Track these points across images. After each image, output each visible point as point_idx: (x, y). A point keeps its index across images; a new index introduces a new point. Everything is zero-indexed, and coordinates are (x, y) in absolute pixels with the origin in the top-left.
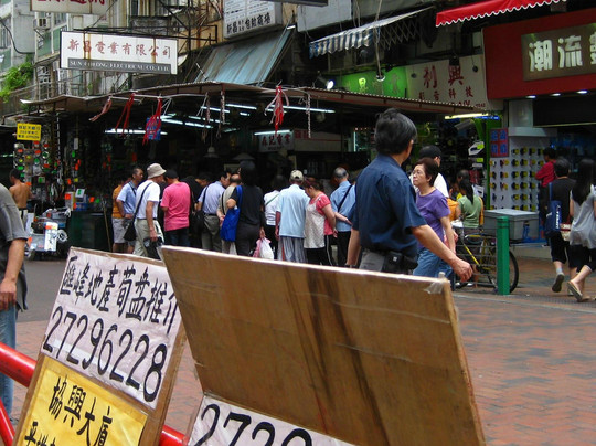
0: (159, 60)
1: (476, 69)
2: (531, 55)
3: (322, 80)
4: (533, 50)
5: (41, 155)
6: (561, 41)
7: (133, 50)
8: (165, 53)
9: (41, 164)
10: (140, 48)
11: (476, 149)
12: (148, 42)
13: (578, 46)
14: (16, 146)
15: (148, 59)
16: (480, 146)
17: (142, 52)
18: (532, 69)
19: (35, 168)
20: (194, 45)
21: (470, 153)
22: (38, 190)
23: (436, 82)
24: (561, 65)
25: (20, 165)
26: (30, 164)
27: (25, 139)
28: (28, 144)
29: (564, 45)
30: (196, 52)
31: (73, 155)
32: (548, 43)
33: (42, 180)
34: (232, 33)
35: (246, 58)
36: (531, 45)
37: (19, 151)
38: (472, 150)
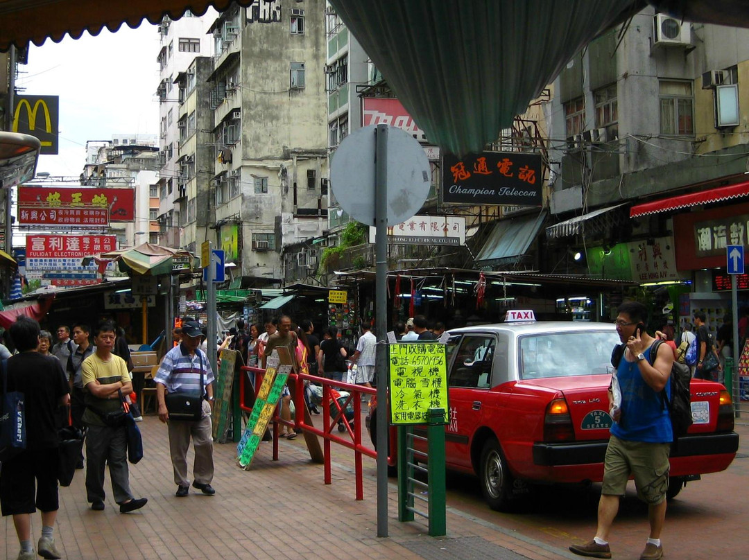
0: (449, 234)
1: (668, 248)
2: (699, 237)
3: (571, 252)
4: (700, 234)
5: (349, 314)
6: (715, 229)
7: (428, 226)
8: (455, 228)
9: (349, 320)
10: (434, 225)
11: (667, 309)
12: (440, 220)
13: (724, 233)
14: (330, 306)
15: (441, 234)
16: (670, 306)
17: (436, 228)
18: (700, 250)
19: (344, 323)
20: (484, 220)
21: (664, 312)
22: (347, 340)
23: (646, 256)
24: (716, 247)
25: (333, 321)
26: (341, 320)
27: (335, 302)
28: (339, 305)
29: (717, 232)
30: (485, 224)
31: (370, 314)
32: (708, 230)
33: (350, 332)
34: (507, 212)
35: (517, 233)
36: (699, 231)
37: (333, 310)
38: (665, 310)
